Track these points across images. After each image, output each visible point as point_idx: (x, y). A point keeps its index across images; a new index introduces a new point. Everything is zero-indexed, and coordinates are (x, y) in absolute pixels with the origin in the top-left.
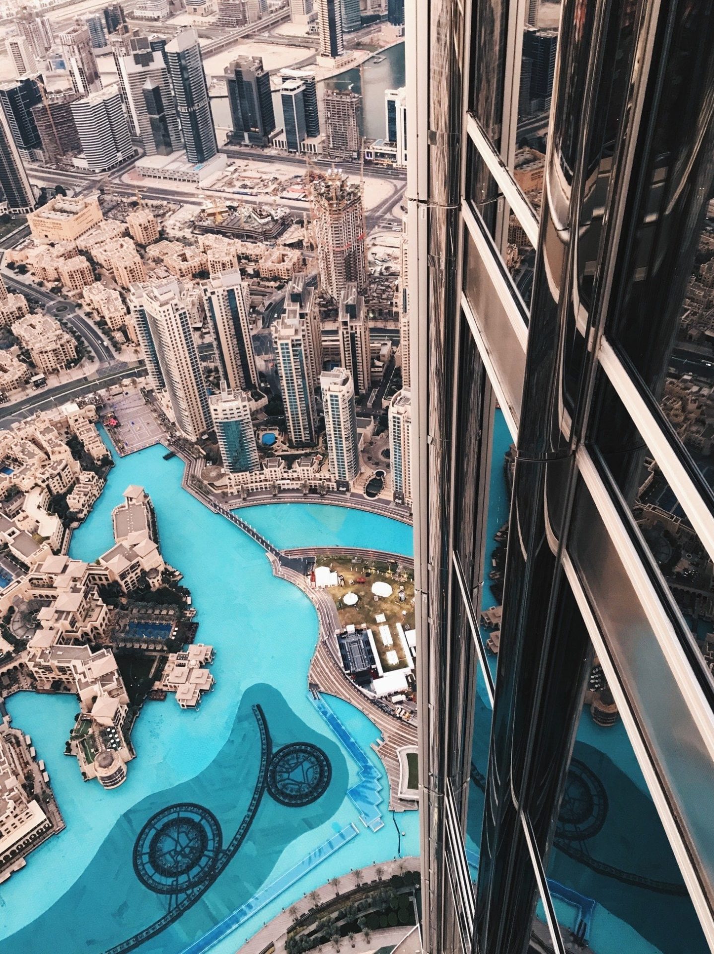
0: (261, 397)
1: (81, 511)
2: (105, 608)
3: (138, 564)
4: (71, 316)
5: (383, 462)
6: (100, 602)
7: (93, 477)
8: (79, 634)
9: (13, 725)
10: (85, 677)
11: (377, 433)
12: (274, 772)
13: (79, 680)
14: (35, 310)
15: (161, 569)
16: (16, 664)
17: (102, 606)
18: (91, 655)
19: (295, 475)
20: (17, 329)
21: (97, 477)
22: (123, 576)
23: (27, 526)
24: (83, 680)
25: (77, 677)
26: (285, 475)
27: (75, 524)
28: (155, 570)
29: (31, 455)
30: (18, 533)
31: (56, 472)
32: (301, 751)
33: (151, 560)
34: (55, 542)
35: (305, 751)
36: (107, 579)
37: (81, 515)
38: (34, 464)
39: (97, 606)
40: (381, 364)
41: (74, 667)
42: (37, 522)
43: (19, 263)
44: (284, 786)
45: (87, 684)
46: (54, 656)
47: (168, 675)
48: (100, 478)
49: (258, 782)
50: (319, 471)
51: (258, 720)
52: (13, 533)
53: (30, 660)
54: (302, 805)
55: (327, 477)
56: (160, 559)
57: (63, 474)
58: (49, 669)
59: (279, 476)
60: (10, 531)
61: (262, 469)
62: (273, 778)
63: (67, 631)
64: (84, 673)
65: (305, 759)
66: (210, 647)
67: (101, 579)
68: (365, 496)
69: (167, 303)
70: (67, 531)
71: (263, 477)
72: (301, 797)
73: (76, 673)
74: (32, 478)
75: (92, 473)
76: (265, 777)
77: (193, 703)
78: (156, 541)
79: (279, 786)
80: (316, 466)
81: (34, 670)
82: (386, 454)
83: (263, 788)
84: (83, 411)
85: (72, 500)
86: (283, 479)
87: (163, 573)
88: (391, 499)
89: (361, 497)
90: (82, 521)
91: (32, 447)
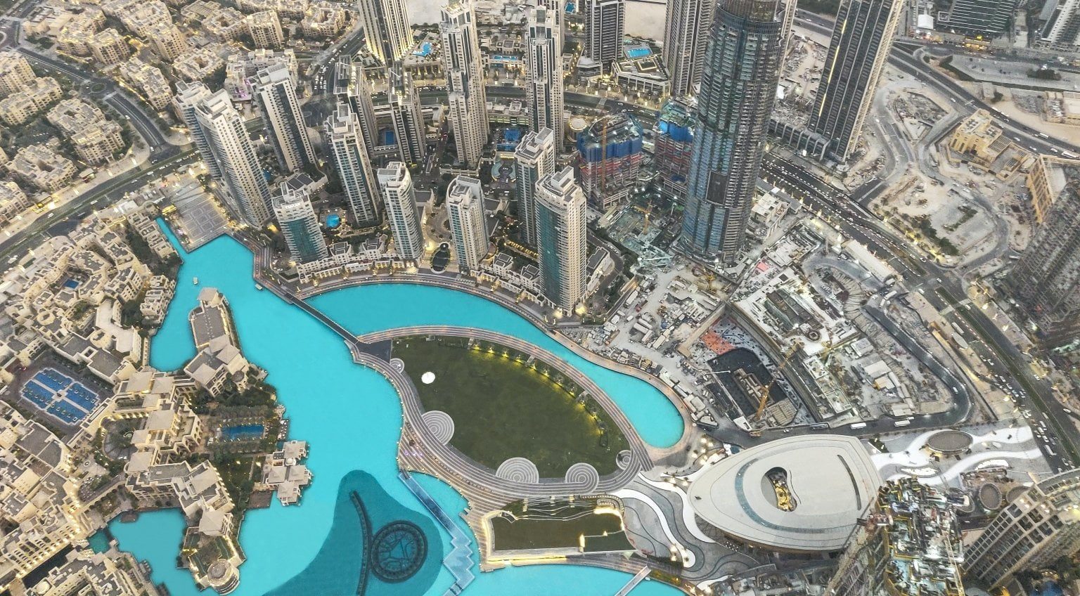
0: (320, 176)
1: (157, 317)
2: (197, 419)
3: (224, 370)
4: (110, 96)
5: (445, 233)
6: (192, 414)
7: (164, 281)
8: (175, 449)
9: (121, 548)
10: (188, 493)
11: (437, 204)
12: (376, 554)
13: (183, 497)
14: (70, 93)
15: (246, 370)
16: (115, 487)
17: (193, 418)
18: (190, 470)
19: (363, 257)
20: (54, 116)
21: (167, 280)
22: (210, 384)
23: (104, 343)
24: (187, 497)
25: (180, 495)
26: (354, 258)
27: (152, 332)
28: (240, 373)
29: (96, 266)
30: (95, 351)
31: (125, 283)
32: (398, 529)
33: (236, 364)
34: (135, 354)
35: (403, 529)
36: (194, 389)
37: (158, 321)
38: (100, 276)
39: (188, 418)
40: (434, 130)
41: (176, 485)
42: (113, 337)
43: (41, 36)
44: (386, 564)
45: (191, 501)
46: (154, 476)
47: (267, 476)
48: (170, 280)
49: (363, 564)
50: (386, 250)
51: (356, 507)
52: (90, 352)
53: (129, 483)
54: (404, 579)
55: (394, 255)
56: (244, 361)
57: (133, 282)
58: (149, 490)
59: (348, 260)
60: (86, 351)
61: (330, 255)
62: (376, 558)
63: (162, 448)
64: (186, 490)
65: (403, 536)
66: (304, 443)
67: (188, 389)
68: (433, 270)
69: (220, 114)
70: (146, 340)
71: (332, 263)
72: (402, 572)
73: (179, 490)
74: (101, 292)
75: (163, 277)
76: (369, 559)
77: (295, 499)
78: (238, 346)
79: (382, 565)
80: (382, 247)
81: (134, 492)
82: (447, 224)
83: (367, 571)
84: (142, 207)
85: (146, 309)
86: (351, 262)
87: (248, 374)
88: (457, 271)
89: (429, 272)
90: (159, 327)
91: (95, 257)
